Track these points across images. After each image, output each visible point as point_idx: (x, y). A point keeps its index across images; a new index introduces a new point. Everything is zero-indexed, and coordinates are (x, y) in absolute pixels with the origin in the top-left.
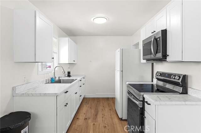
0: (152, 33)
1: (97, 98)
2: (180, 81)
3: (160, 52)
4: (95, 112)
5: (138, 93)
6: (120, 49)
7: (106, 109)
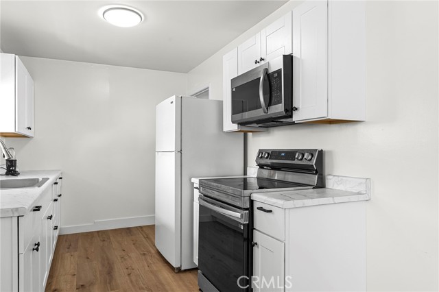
0: (257, 62)
1: (98, 232)
2: (313, 162)
3: (281, 103)
4: (103, 265)
5: (239, 193)
6: (177, 97)
7: (133, 255)
